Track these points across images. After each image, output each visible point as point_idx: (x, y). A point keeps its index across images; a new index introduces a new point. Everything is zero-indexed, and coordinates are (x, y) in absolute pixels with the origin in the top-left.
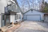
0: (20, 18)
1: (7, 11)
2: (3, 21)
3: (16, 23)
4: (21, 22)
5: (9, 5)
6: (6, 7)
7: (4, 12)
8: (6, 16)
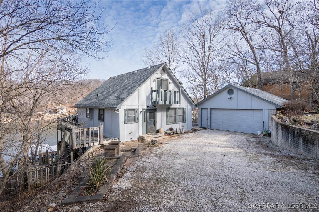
0: (184, 120)
1: (150, 103)
2: (145, 123)
3: (171, 133)
4: (186, 133)
5: (155, 91)
6: (149, 96)
7: (145, 107)
8: (148, 113)
